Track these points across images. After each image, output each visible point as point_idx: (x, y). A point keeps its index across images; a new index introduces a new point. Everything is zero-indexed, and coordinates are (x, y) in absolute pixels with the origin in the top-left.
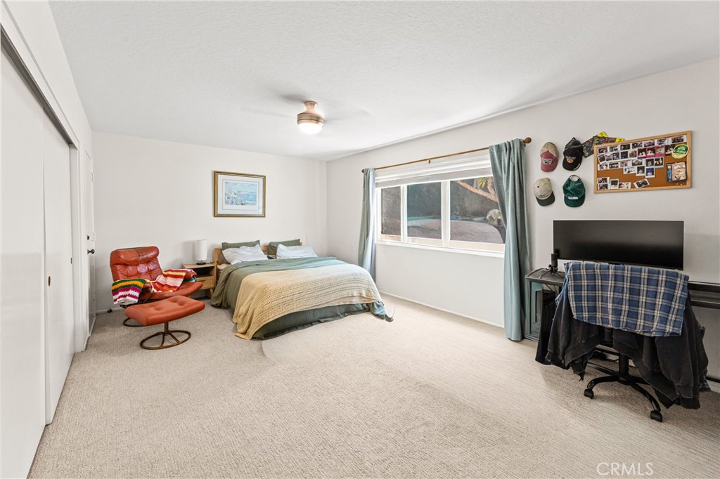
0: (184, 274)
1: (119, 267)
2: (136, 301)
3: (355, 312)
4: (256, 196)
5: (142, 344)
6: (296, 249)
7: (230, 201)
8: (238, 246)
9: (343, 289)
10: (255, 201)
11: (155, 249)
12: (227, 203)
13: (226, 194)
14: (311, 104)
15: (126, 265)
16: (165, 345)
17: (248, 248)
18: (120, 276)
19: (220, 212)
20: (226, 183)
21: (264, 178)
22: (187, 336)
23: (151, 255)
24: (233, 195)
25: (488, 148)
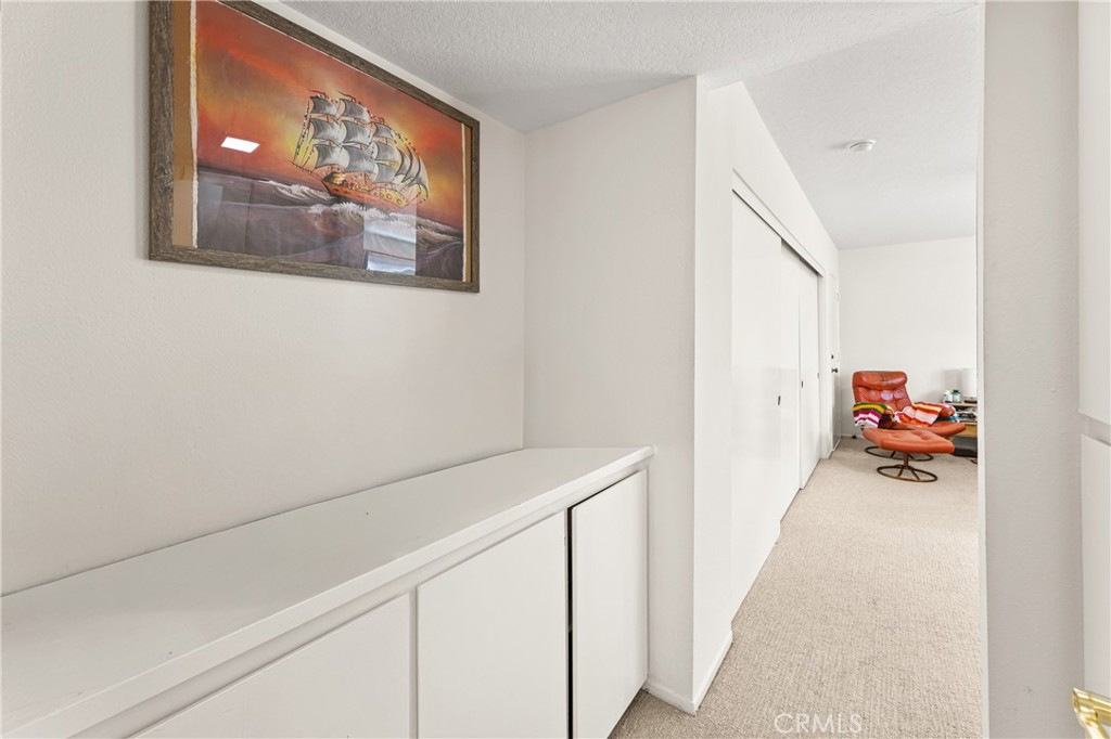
0: (939, 410)
1: (860, 389)
2: (877, 425)
5: (880, 471)
11: (901, 374)
15: (868, 388)
16: (903, 477)
18: (862, 398)
22: (931, 478)
23: (900, 380)
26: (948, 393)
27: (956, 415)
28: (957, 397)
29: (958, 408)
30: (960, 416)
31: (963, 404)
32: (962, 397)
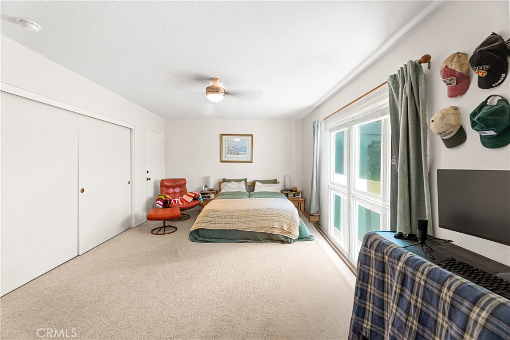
0: (193, 195)
1: (164, 188)
2: (161, 207)
3: (276, 240)
4: (246, 148)
5: (152, 232)
6: (269, 186)
7: (230, 152)
8: (229, 181)
9: (265, 220)
10: (246, 151)
11: (184, 180)
12: (228, 153)
13: (227, 148)
14: (214, 80)
15: (168, 187)
16: (159, 233)
17: (235, 183)
18: (164, 192)
19: (224, 159)
20: (227, 141)
21: (252, 135)
22: (175, 229)
23: (183, 182)
24: (231, 149)
25: (386, 82)
26: (204, 187)
27: (201, 197)
28: (206, 189)
29: (202, 194)
30: (203, 197)
31: (208, 192)
32: (208, 189)
